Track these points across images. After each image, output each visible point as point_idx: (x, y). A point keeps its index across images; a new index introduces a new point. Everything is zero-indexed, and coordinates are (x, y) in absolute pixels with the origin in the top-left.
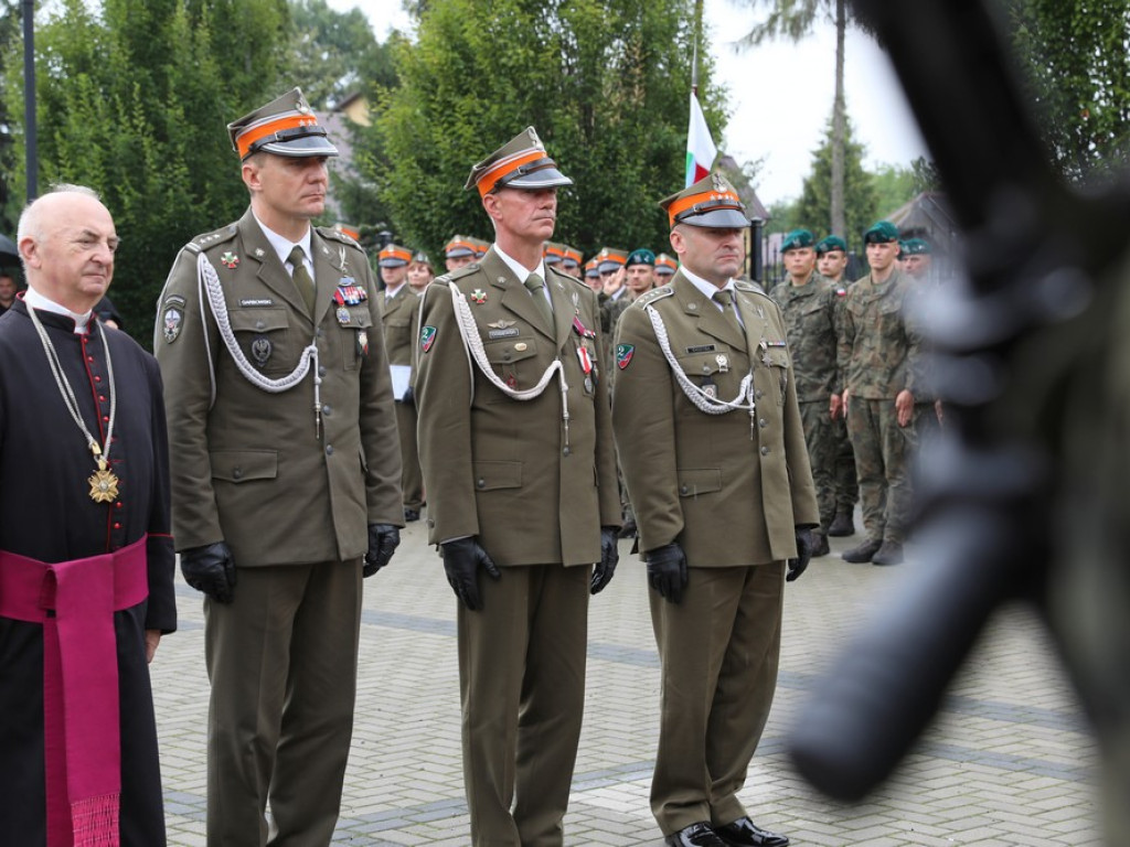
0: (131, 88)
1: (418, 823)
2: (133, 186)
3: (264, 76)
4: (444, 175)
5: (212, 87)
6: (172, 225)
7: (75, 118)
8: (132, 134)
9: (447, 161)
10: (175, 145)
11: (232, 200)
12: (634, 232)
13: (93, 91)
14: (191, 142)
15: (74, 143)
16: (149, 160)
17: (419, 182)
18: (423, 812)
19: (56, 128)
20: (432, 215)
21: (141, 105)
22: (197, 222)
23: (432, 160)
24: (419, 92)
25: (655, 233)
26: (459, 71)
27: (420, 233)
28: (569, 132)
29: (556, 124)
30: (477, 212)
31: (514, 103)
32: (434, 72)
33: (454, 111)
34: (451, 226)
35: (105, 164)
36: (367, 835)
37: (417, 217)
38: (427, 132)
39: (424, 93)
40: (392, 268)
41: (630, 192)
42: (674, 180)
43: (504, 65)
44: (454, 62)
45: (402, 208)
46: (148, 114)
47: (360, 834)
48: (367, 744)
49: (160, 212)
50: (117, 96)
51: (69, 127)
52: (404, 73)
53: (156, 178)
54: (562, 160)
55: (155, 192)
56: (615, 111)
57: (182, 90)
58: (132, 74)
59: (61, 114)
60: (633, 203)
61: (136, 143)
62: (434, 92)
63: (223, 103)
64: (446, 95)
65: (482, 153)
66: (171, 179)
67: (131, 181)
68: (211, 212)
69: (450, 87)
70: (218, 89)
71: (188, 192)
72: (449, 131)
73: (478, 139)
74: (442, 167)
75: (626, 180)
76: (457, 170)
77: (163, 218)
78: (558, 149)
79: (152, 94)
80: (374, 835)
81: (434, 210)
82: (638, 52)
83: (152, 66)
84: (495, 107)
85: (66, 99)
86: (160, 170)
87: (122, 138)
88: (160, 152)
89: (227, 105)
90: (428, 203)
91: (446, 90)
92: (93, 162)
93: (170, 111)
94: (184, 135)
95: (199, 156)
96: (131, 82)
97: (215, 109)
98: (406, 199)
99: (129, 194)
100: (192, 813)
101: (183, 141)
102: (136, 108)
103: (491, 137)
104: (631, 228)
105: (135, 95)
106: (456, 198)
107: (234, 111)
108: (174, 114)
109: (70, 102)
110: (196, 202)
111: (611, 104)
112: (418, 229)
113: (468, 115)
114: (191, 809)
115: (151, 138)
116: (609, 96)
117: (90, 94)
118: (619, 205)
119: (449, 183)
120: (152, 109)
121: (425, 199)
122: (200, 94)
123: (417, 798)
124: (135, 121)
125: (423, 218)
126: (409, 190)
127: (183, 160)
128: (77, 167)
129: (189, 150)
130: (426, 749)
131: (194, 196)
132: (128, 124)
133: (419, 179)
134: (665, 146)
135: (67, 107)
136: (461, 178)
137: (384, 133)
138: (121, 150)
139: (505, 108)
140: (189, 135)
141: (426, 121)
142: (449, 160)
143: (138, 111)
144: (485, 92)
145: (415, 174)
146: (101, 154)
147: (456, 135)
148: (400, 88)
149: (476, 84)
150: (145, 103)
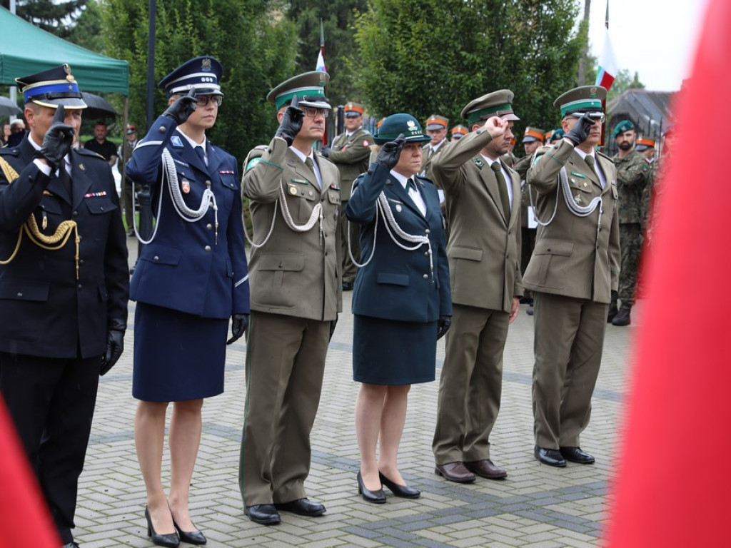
0: (185, 5)
4: (401, 72)
5: (237, 6)
7: (147, 23)
8: (184, 34)
9: (402, 63)
10: (210, 43)
11: (246, 81)
12: (526, 114)
14: (221, 41)
15: (146, 39)
16: (195, 52)
17: (383, 76)
19: (133, 29)
20: (390, 97)
21: (190, 16)
23: (392, 62)
24: (385, 17)
25: (539, 116)
26: (414, 4)
27: (382, 109)
28: (487, 47)
29: (477, 42)
30: (421, 97)
31: (451, 27)
32: (398, 6)
33: (410, 31)
34: (403, 105)
35: (165, 53)
36: (541, 507)
37: (380, 98)
38: (390, 43)
39: (389, 17)
42: (553, 82)
45: (370, 92)
46: (195, 23)
47: (536, 507)
50: (176, 10)
51: (142, 28)
52: (372, 5)
54: (481, 65)
56: (518, 35)
57: (217, 8)
60: (526, 95)
61: (187, 41)
62: (397, 18)
63: (243, 17)
64: (404, 20)
65: (428, 59)
68: (233, 88)
69: (407, 15)
70: (240, 8)
72: (405, 43)
73: (426, 49)
74: (400, 67)
75: (523, 80)
76: (410, 69)
78: (479, 58)
79: (198, 9)
80: (546, 507)
81: (392, 95)
84: (438, 29)
85: (140, 10)
87: (178, 37)
88: (202, 47)
89: (244, 19)
90: (390, 89)
91: (405, 17)
92: (158, 52)
93: (209, 21)
94: (217, 36)
95: (225, 51)
97: (237, 20)
98: (373, 87)
101: (216, 40)
102: (188, 18)
103: (435, 49)
104: (524, 111)
105: (187, 9)
106: (408, 87)
107: (249, 22)
108: (211, 22)
109: (142, 12)
111: (516, 30)
112: (380, 106)
113: (419, 33)
115: (197, 38)
116: (515, 25)
119: (404, 77)
120: (196, 19)
121: (387, 87)
122: (228, 10)
124: (187, 26)
125: (384, 100)
126: (375, 81)
127: (216, 53)
129: (220, 47)
132: (182, 28)
133: (384, 74)
134: (549, 59)
135: (141, 16)
136: (412, 75)
137: (359, 43)
138: (177, 45)
139: (444, 30)
140: (221, 37)
141: (389, 36)
142: (405, 62)
143: (189, 20)
144: (431, 18)
145: (382, 70)
146: (163, 47)
147: (410, 46)
148: (368, 14)
149: (424, 13)
150: (193, 15)
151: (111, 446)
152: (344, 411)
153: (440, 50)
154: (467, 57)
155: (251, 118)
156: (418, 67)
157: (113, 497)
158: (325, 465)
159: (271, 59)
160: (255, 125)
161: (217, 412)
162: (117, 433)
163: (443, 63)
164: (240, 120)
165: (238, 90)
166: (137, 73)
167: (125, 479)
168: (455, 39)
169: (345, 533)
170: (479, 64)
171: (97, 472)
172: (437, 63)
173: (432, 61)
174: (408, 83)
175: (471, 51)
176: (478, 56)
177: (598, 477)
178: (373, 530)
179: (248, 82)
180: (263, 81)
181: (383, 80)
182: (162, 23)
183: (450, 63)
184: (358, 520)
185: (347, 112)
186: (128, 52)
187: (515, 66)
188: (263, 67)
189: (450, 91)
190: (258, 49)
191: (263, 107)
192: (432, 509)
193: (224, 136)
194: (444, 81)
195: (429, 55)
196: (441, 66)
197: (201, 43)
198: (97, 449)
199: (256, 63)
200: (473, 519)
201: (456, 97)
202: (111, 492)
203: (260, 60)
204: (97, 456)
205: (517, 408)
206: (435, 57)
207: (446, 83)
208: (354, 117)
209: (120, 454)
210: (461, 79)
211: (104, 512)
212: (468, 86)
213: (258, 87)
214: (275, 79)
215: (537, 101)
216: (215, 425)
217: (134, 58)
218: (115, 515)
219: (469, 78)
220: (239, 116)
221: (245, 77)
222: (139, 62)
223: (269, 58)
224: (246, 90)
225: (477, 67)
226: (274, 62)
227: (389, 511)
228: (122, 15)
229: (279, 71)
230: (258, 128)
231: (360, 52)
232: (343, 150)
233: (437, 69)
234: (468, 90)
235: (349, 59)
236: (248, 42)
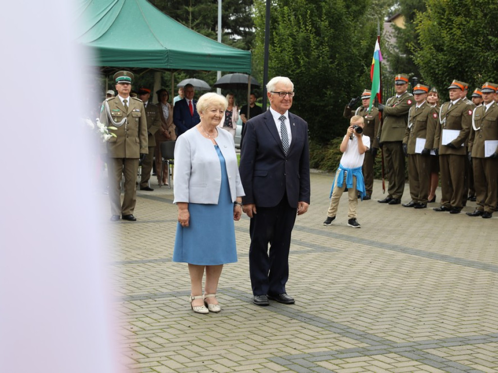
0: (306, 13)
1: (443, 347)
2: (305, 56)
3: (364, 7)
4: (446, 52)
5: (341, 12)
6: (321, 73)
7: (282, 26)
8: (306, 33)
9: (448, 46)
10: (324, 38)
11: (347, 62)
13: (290, 14)
14: (331, 36)
15: (281, 37)
16: (312, 44)
17: (434, 55)
18: (445, 342)
19: (273, 30)
20: (439, 70)
21: (310, 20)
22: (331, 71)
23: (440, 45)
24: (436, 14)
26: (456, 5)
27: (433, 78)
30: (460, 69)
31: (481, 19)
32: (444, 5)
33: (453, 23)
34: (448, 76)
35: (293, 46)
36: (421, 350)
37: (432, 71)
38: (439, 33)
39: (439, 15)
40: (419, 95)
45: (425, 67)
46: (313, 25)
47: (418, 350)
48: (416, 309)
49: (316, 67)
50: (300, 16)
51: (278, 29)
52: (429, 6)
53: (315, 52)
55: (314, 58)
57: (328, 14)
58: (307, 6)
61: (307, 37)
62: (443, 15)
63: (346, 19)
64: (449, 15)
65: (465, 43)
66: (321, 53)
67: (304, 53)
68: (338, 68)
69: (451, 12)
70: (344, 13)
71: (329, 59)
72: (449, 33)
73: (463, 36)
74: (445, 49)
76: (452, 50)
77: (317, 70)
79: (315, 15)
80: (425, 350)
81: (440, 68)
83: (316, 3)
84: (472, 22)
85: (278, 18)
86: (316, 49)
87: (301, 35)
88: (317, 41)
89: (348, 21)
90: (438, 65)
91: (449, 14)
92: (288, 45)
93: (322, 23)
94: (328, 33)
95: (334, 42)
96: (306, 10)
97: (342, 21)
98: (427, 63)
99: (303, 59)
100: (343, 333)
101: (327, 36)
102: (308, 22)
103: (470, 35)
105: (308, 16)
106: (451, 63)
107: (350, 23)
108: (324, 24)
109: (280, 19)
110: (332, 63)
112: (432, 77)
113: (459, 25)
114: (342, 331)
115: (314, 35)
117: (289, 15)
119: (448, 56)
120: (315, 22)
121: (436, 63)
122: (336, 15)
123: (441, 335)
124: (307, 27)
125: (434, 72)
126: (429, 59)
127: (327, 44)
128: (282, 47)
129: (330, 40)
130: (444, 314)
131: (331, 60)
132: (304, 29)
133: (434, 54)
135: (279, 21)
136: (454, 54)
137: (419, 33)
138: (301, 40)
139: (477, 21)
140: (330, 33)
141: (439, 28)
144: (468, 14)
145: (432, 52)
146: (292, 41)
147: (453, 34)
148: (427, 12)
149: (463, 11)
150: (312, 20)
153: (473, 36)
154: (492, 40)
156: (459, 48)
159: (365, 47)
163: (476, 45)
165: (342, 69)
166: (275, 59)
168: (485, 28)
169: (268, 361)
172: (471, 45)
173: (467, 44)
174: (451, 60)
175: (496, 36)
177: (480, 332)
178: (289, 360)
179: (349, 63)
180: (359, 62)
183: (480, 45)
184: (284, 353)
185: (397, 81)
188: (360, 52)
189: (480, 64)
190: (357, 41)
191: (359, 81)
194: (476, 58)
195: (465, 40)
196: (474, 47)
197: (317, 38)
199: (355, 51)
203: (357, 48)
206: (470, 41)
207: (478, 59)
208: (401, 85)
210: (488, 56)
213: (356, 66)
214: (368, 61)
217: (273, 50)
219: (494, 55)
220: (343, 86)
221: (347, 59)
222: (276, 52)
223: (363, 47)
224: (347, 69)
226: (367, 49)
231: (419, 40)
232: (394, 107)
233: (471, 50)
234: (493, 62)
235: (411, 44)
236: (349, 36)
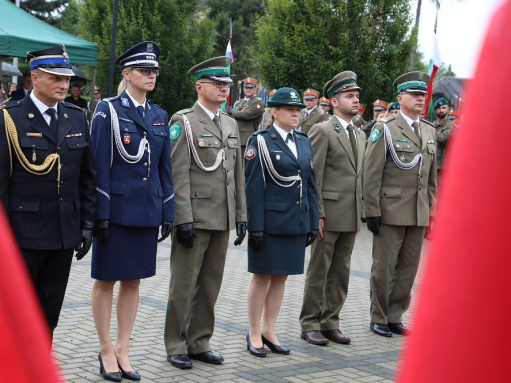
0: (138, 6)
1: (391, 360)
3: (195, 5)
4: (286, 58)
5: (174, 8)
7: (111, 17)
8: (137, 26)
9: (288, 52)
10: (155, 33)
11: (178, 60)
12: (372, 91)
13: (120, 5)
14: (162, 32)
15: (110, 28)
17: (274, 60)
18: (390, 356)
19: (101, 21)
20: (278, 75)
21: (142, 14)
23: (280, 51)
24: (277, 20)
25: (381, 92)
26: (297, 12)
27: (272, 83)
28: (347, 43)
29: (340, 39)
30: (300, 76)
31: (322, 28)
32: (286, 12)
33: (294, 30)
34: (287, 81)
35: (123, 38)
36: (373, 364)
37: (271, 76)
38: (280, 38)
39: (280, 20)
41: (372, 73)
42: (393, 69)
43: (319, 11)
44: (295, 7)
45: (265, 71)
46: (144, 18)
47: (370, 364)
50: (132, 9)
51: (107, 20)
52: (268, 11)
54: (342, 56)
56: (369, 35)
57: (160, 8)
59: (104, 15)
60: (373, 78)
61: (138, 30)
62: (285, 21)
63: (178, 15)
64: (290, 22)
65: (306, 50)
68: (169, 65)
69: (292, 19)
70: (177, 9)
72: (290, 39)
73: (304, 43)
74: (286, 54)
75: (371, 67)
76: (293, 56)
78: (341, 51)
79: (147, 9)
80: (377, 364)
81: (280, 74)
82: (382, 10)
84: (314, 29)
85: (107, 8)
87: (133, 28)
88: (149, 35)
89: (179, 17)
90: (278, 70)
91: (291, 20)
93: (154, 17)
94: (160, 28)
95: (165, 39)
96: (139, 3)
97: (174, 18)
98: (267, 68)
101: (159, 31)
102: (140, 15)
103: (310, 43)
104: (371, 89)
105: (140, 9)
106: (291, 69)
107: (182, 19)
109: (108, 10)
110: (163, 59)
111: (367, 32)
112: (271, 81)
113: (300, 32)
115: (145, 29)
116: (367, 28)
118: (366, 79)
119: (288, 62)
120: (146, 16)
121: (276, 68)
122: (168, 11)
123: (382, 348)
124: (139, 21)
125: (274, 77)
126: (268, 64)
127: (158, 40)
128: (110, 39)
132: (135, 22)
133: (275, 59)
134: (390, 53)
135: (107, 12)
136: (294, 60)
137: (258, 37)
138: (131, 33)
139: (317, 30)
140: (162, 29)
141: (279, 33)
142: (289, 52)
143: (140, 16)
144: (308, 22)
145: (273, 57)
146: (122, 34)
147: (293, 41)
148: (265, 17)
149: (304, 18)
150: (143, 13)
151: (76, 310)
152: (238, 292)
153: (314, 44)
154: (333, 49)
155: (180, 86)
156: (298, 56)
157: (76, 345)
158: (224, 329)
159: (197, 45)
160: (183, 91)
161: (150, 289)
162: (80, 301)
163: (316, 53)
164: (173, 87)
165: (173, 66)
166: (103, 51)
167: (85, 333)
168: (325, 37)
169: (237, 377)
170: (341, 54)
171: (66, 328)
172: (312, 53)
173: (308, 51)
174: (291, 66)
175: (335, 46)
176: (341, 49)
178: (257, 375)
179: (180, 61)
180: (191, 60)
181: (273, 63)
182: (122, 18)
183: (321, 53)
184: (247, 368)
185: (246, 84)
186: (97, 37)
187: (366, 57)
188: (190, 50)
189: (320, 73)
190: (188, 38)
191: (190, 79)
192: (298, 363)
193: (161, 98)
194: (316, 66)
195: (306, 47)
196: (314, 55)
197: (148, 33)
198: (66, 312)
199: (187, 49)
200: (326, 370)
201: (324, 76)
202: (76, 342)
203: (189, 46)
204: (66, 316)
205: (359, 295)
206: (311, 49)
207: (318, 67)
208: (251, 88)
209: (82, 315)
210: (328, 65)
211: (71, 355)
212: (332, 70)
213: (186, 65)
214: (198, 60)
215: (380, 82)
216: (148, 298)
217: (101, 41)
218: (78, 358)
219: (334, 64)
220: (173, 84)
221: (178, 57)
222: (105, 44)
223: (195, 45)
224: (178, 67)
225: (339, 56)
226: (198, 48)
227: (268, 363)
228: (94, 11)
229: (202, 54)
230: (185, 93)
231: (258, 43)
232: (242, 110)
233: (312, 57)
234: (332, 72)
235: (251, 48)
236: (181, 33)
